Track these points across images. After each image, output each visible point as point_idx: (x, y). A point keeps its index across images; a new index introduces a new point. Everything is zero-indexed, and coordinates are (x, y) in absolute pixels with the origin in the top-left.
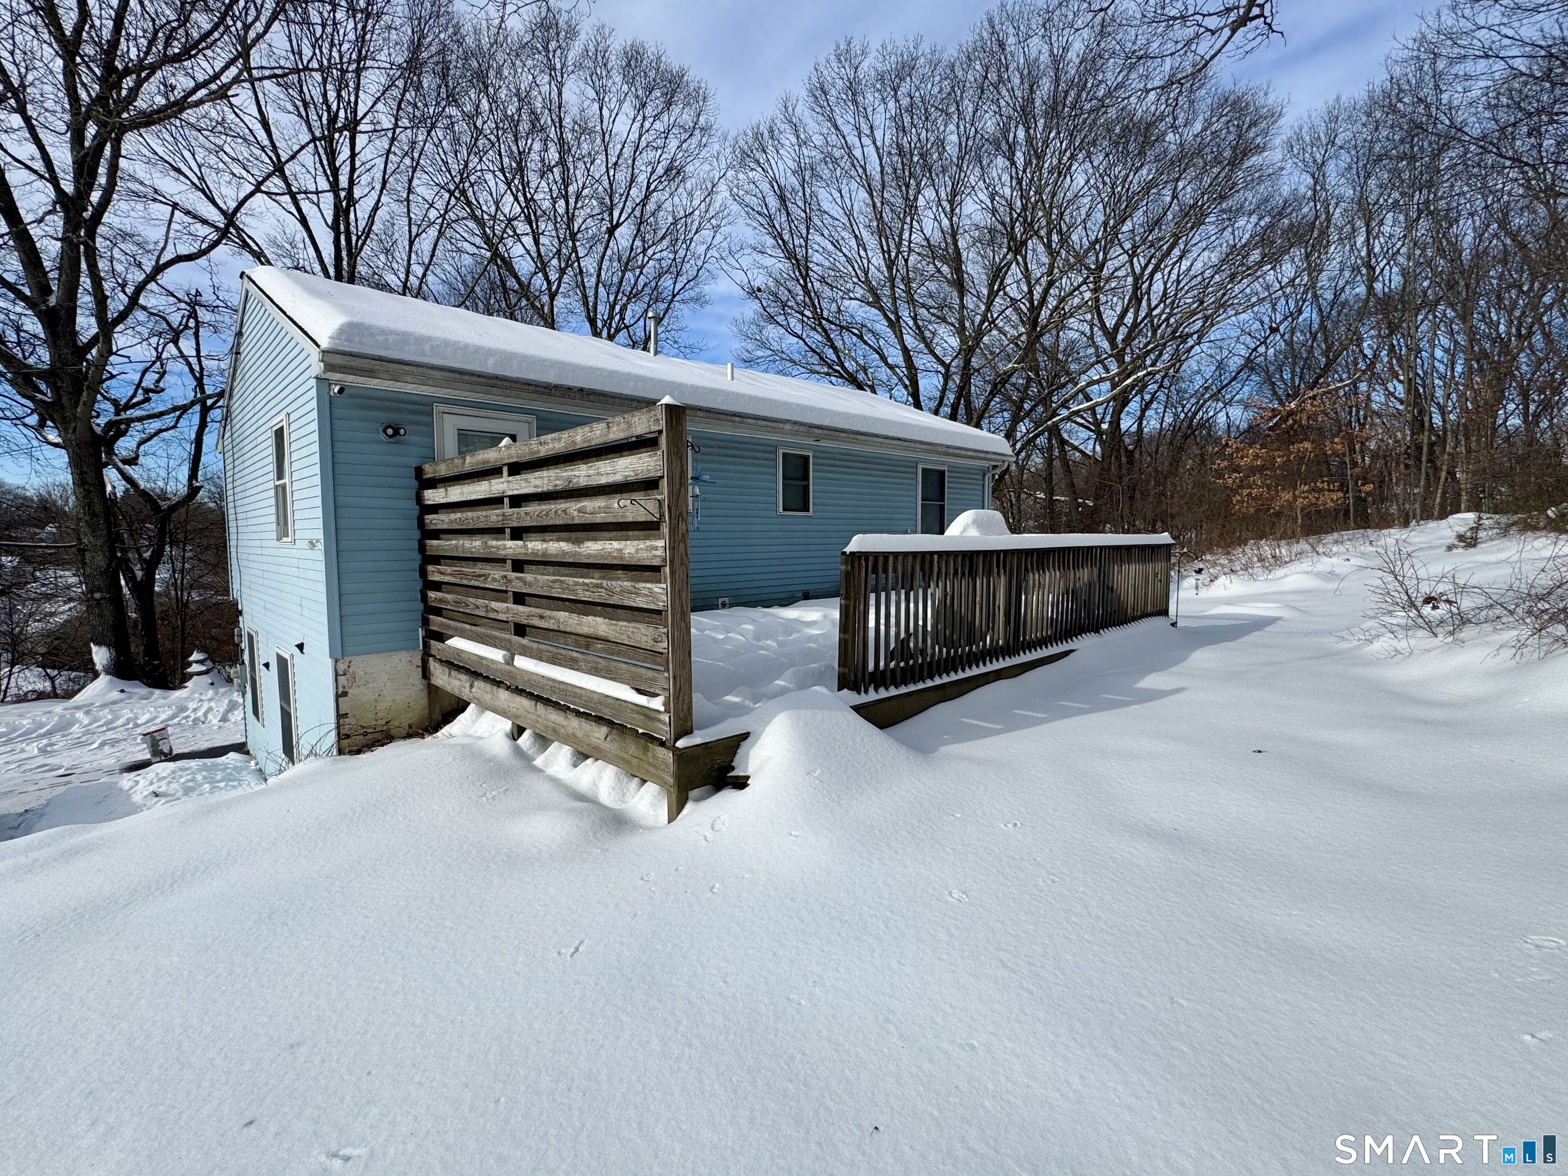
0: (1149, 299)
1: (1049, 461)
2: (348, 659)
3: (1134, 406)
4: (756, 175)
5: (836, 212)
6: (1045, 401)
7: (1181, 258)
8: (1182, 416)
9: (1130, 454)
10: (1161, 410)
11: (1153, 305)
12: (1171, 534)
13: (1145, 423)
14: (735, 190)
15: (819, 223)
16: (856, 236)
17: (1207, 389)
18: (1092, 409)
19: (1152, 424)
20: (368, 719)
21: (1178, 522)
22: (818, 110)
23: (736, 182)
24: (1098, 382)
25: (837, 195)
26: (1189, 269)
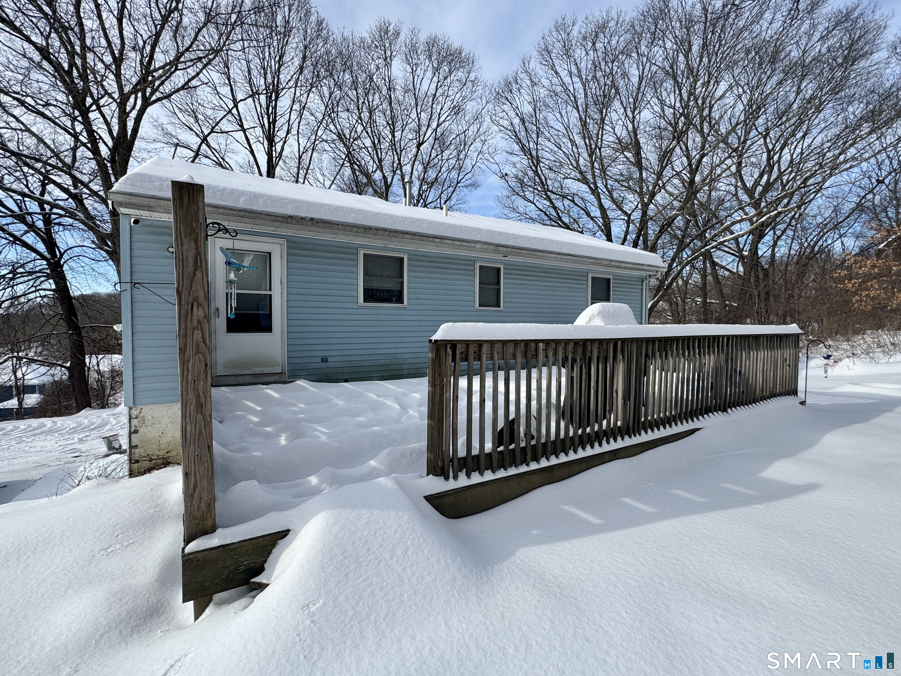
0: (779, 166)
1: (704, 277)
2: (139, 407)
3: (768, 238)
4: (507, 107)
5: (559, 126)
6: (701, 236)
7: (804, 137)
8: (806, 244)
9: (766, 273)
10: (789, 241)
11: (782, 170)
12: (798, 325)
13: (776, 249)
14: (494, 117)
15: (548, 135)
16: (570, 139)
17: (826, 225)
18: (736, 239)
19: (782, 251)
20: (154, 450)
21: (803, 317)
22: (544, 62)
23: (494, 112)
24: (740, 221)
25: (558, 115)
26: (809, 146)
